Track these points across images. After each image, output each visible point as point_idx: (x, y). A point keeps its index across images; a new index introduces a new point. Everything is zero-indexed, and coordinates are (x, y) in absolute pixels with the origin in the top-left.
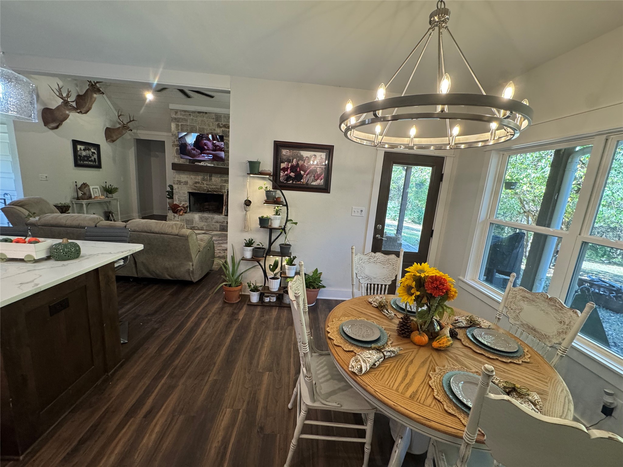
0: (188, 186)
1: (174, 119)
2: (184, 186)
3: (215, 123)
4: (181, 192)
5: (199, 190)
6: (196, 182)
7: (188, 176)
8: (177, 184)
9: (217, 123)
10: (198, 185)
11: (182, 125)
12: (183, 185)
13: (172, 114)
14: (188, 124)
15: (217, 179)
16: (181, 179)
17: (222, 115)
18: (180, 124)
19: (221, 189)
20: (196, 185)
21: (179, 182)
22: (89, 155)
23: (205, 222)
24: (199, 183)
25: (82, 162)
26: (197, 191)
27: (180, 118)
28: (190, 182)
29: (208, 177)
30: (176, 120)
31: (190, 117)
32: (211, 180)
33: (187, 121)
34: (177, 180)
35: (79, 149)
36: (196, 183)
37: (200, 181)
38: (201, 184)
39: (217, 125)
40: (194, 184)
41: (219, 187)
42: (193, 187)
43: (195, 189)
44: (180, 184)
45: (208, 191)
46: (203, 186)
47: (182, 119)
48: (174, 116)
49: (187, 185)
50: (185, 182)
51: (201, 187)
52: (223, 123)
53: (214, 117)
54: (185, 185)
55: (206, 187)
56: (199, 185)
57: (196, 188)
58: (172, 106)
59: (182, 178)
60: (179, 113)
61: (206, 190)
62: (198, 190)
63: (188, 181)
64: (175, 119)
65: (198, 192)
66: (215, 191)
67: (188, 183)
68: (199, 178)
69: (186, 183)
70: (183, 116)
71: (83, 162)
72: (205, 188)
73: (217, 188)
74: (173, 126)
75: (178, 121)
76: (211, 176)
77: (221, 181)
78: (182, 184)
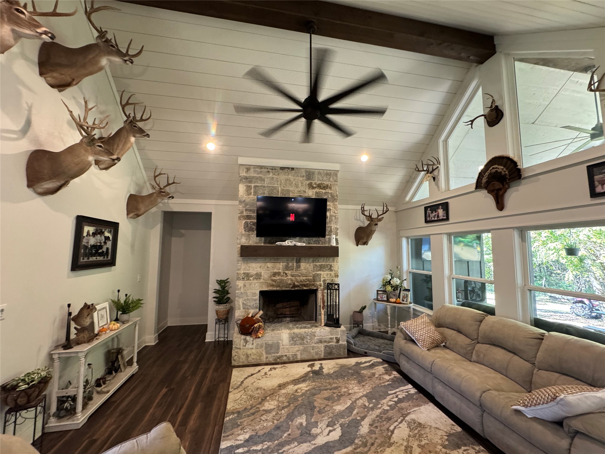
0: (262, 281)
1: (244, 179)
2: (255, 281)
3: (304, 183)
4: (249, 292)
5: (279, 286)
6: (275, 272)
7: (262, 265)
8: (243, 278)
9: (308, 182)
10: (277, 278)
11: (255, 187)
12: (253, 280)
13: (241, 172)
14: (266, 185)
15: (308, 266)
16: (249, 270)
17: (315, 172)
18: (253, 185)
19: (314, 280)
20: (274, 278)
21: (247, 276)
22: (100, 243)
23: (301, 344)
24: (278, 274)
25: (86, 260)
26: (275, 289)
27: (253, 177)
28: (265, 274)
29: (295, 264)
30: (248, 180)
31: (269, 175)
32: (298, 267)
33: (264, 181)
34: (244, 273)
35: (85, 234)
36: (275, 274)
37: (280, 271)
38: (283, 276)
39: (308, 184)
40: (271, 277)
41: (311, 278)
42: (270, 282)
43: (273, 286)
44: (248, 279)
45: (294, 286)
46: (285, 278)
47: (257, 178)
48: (243, 174)
49: (260, 279)
50: (257, 274)
51: (282, 280)
52: (316, 182)
53: (304, 174)
54: (257, 279)
55: (291, 280)
56: (280, 277)
57: (274, 283)
58: (242, 161)
59: (252, 267)
60: (252, 170)
61: (290, 284)
62: (277, 287)
63: (261, 273)
64: (246, 178)
65: (278, 289)
66: (305, 286)
67: (261, 276)
68: (280, 266)
69: (258, 276)
70: (258, 174)
71: (88, 259)
72: (289, 282)
73: (308, 280)
74: (242, 188)
75: (250, 182)
76: (298, 261)
77: (314, 268)
78: (251, 278)
